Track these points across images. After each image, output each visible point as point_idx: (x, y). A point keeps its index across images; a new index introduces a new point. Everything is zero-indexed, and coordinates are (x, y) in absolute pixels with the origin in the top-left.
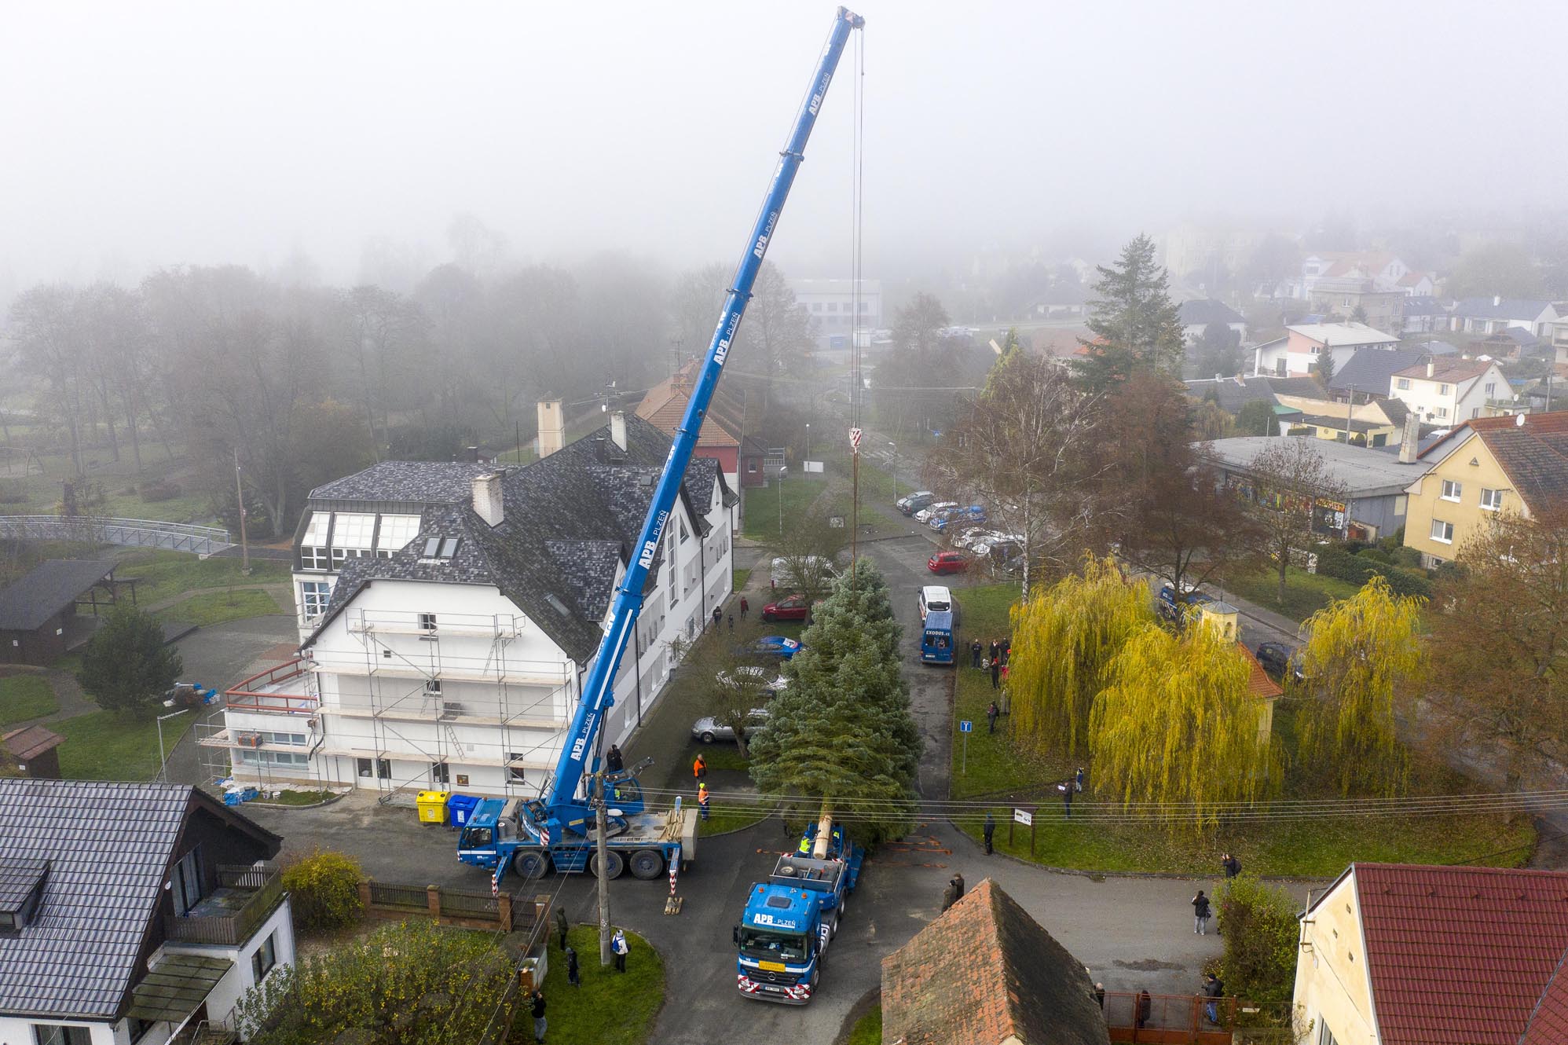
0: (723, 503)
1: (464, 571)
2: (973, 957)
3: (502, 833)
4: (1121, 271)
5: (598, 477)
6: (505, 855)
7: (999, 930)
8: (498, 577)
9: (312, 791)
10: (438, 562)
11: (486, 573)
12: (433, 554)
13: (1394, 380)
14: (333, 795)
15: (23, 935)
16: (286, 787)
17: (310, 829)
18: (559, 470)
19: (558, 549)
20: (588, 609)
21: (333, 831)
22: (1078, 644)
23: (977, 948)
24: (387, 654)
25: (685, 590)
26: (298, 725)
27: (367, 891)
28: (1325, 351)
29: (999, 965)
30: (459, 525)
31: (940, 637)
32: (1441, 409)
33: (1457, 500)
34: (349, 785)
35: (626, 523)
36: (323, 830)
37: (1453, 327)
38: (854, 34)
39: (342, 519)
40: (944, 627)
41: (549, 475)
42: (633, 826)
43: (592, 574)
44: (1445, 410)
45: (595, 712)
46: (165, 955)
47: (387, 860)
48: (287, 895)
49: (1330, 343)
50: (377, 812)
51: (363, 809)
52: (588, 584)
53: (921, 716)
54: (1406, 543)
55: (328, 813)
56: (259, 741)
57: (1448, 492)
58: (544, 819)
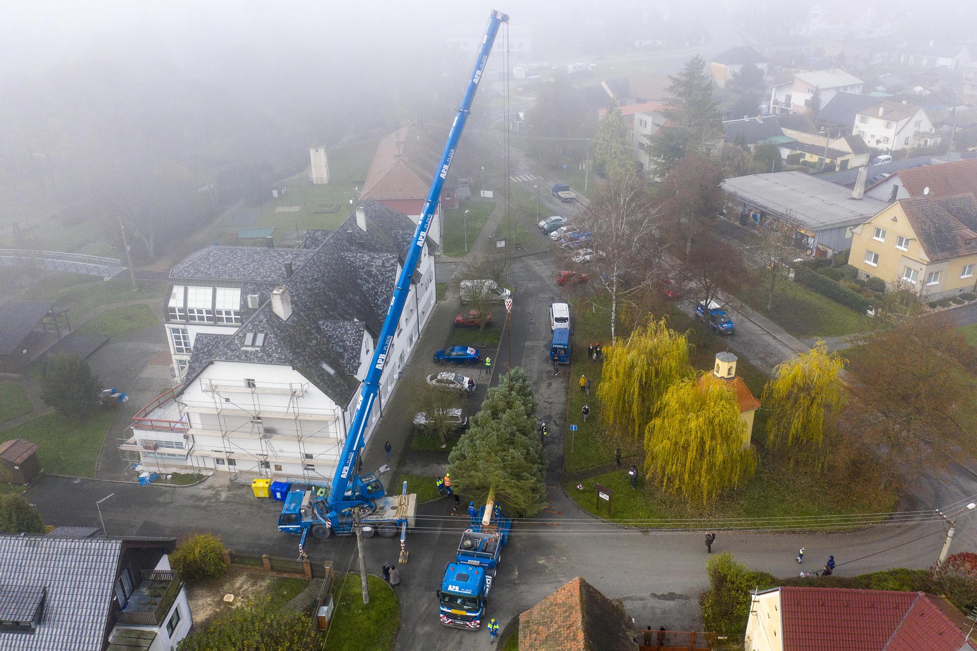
0: (429, 253)
1: (269, 356)
2: (568, 631)
3: (303, 515)
4: (684, 79)
5: (349, 260)
6: (306, 527)
7: (583, 617)
8: (291, 358)
9: (190, 473)
10: (254, 349)
11: (283, 357)
12: (250, 344)
13: (858, 117)
14: (202, 476)
15: (37, 632)
16: (174, 470)
17: (191, 502)
18: (324, 261)
19: (326, 326)
20: (346, 367)
21: (204, 504)
22: (641, 377)
23: (570, 626)
24: (227, 400)
25: (407, 319)
26: (178, 437)
27: (228, 558)
28: (816, 92)
29: (582, 643)
30: (265, 324)
31: (561, 349)
32: (885, 137)
33: (882, 240)
34: (211, 469)
35: (368, 292)
36: (198, 503)
37: (902, 60)
38: (502, 26)
39: (192, 290)
40: (564, 343)
41: (318, 267)
42: (378, 507)
43: (348, 343)
44: (888, 138)
45: (354, 451)
46: (118, 630)
47: (237, 526)
48: (182, 584)
49: (820, 87)
50: (229, 488)
51: (221, 486)
52: (346, 350)
53: (549, 406)
54: (850, 263)
55: (200, 490)
56: (156, 447)
57: (877, 235)
58: (327, 512)
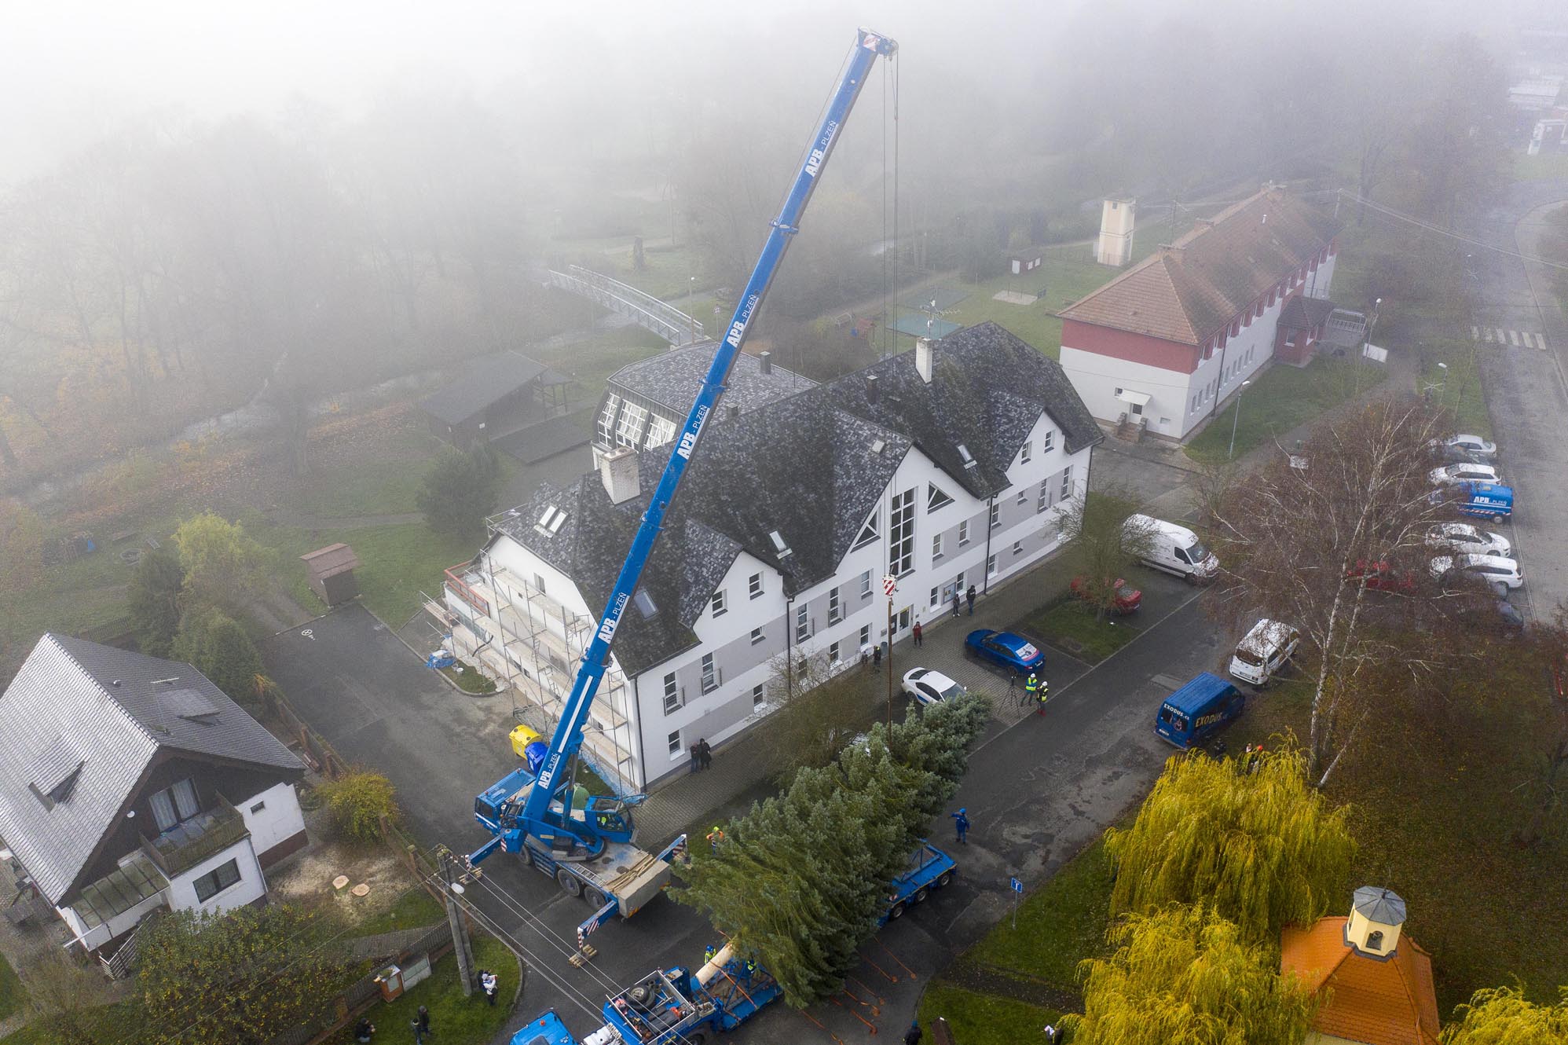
1: (556, 552)
8: (580, 567)
9: (487, 676)
10: (545, 534)
11: (569, 561)
12: (546, 524)
14: (493, 687)
15: (54, 811)
16: (474, 662)
17: (448, 720)
18: (786, 418)
19: (693, 531)
20: (684, 610)
21: (459, 729)
24: (521, 594)
25: (938, 557)
30: (576, 499)
31: (1178, 717)
34: (510, 683)
36: (454, 725)
39: (627, 406)
41: (764, 427)
42: (606, 855)
43: (705, 572)
45: (559, 754)
50: (503, 721)
51: (499, 714)
52: (696, 582)
53: (1070, 816)
55: (473, 707)
56: (455, 623)
